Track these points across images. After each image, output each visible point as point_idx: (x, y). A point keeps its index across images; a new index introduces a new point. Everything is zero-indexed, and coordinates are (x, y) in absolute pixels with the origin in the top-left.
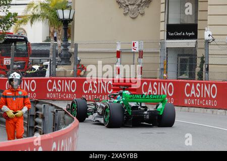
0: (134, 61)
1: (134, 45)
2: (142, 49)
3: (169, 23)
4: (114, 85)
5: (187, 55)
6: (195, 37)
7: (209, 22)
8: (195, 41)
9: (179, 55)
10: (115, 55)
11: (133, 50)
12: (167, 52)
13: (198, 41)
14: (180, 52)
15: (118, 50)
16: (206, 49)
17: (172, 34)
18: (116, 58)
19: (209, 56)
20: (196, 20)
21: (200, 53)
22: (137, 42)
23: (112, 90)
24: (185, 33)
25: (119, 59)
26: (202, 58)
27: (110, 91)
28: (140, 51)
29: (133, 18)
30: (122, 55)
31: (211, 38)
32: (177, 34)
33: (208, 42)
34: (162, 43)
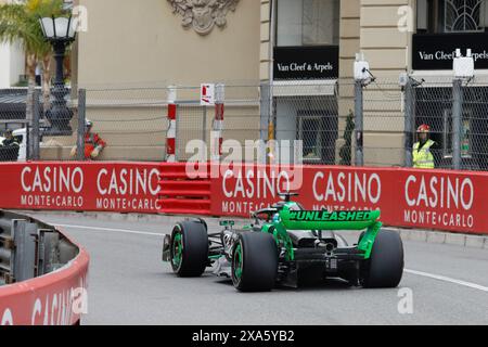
0: (204, 126)
1: (204, 93)
2: (222, 99)
3: (279, 45)
4: (162, 177)
5: (316, 112)
6: (334, 74)
7: (363, 43)
8: (333, 81)
9: (300, 113)
10: (166, 113)
11: (203, 103)
12: (275, 105)
13: (341, 81)
14: (303, 105)
15: (172, 102)
16: (358, 98)
17: (285, 68)
18: (166, 121)
19: (364, 114)
20: (336, 37)
21: (344, 108)
22: (212, 86)
23: (159, 188)
24: (313, 66)
25: (173, 122)
26: (349, 118)
27: (154, 189)
28: (217, 105)
29: (203, 35)
30: (179, 114)
31: (367, 75)
32: (297, 68)
33: (360, 84)
34: (265, 87)
